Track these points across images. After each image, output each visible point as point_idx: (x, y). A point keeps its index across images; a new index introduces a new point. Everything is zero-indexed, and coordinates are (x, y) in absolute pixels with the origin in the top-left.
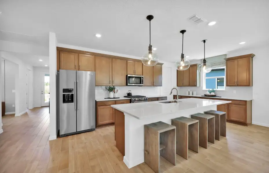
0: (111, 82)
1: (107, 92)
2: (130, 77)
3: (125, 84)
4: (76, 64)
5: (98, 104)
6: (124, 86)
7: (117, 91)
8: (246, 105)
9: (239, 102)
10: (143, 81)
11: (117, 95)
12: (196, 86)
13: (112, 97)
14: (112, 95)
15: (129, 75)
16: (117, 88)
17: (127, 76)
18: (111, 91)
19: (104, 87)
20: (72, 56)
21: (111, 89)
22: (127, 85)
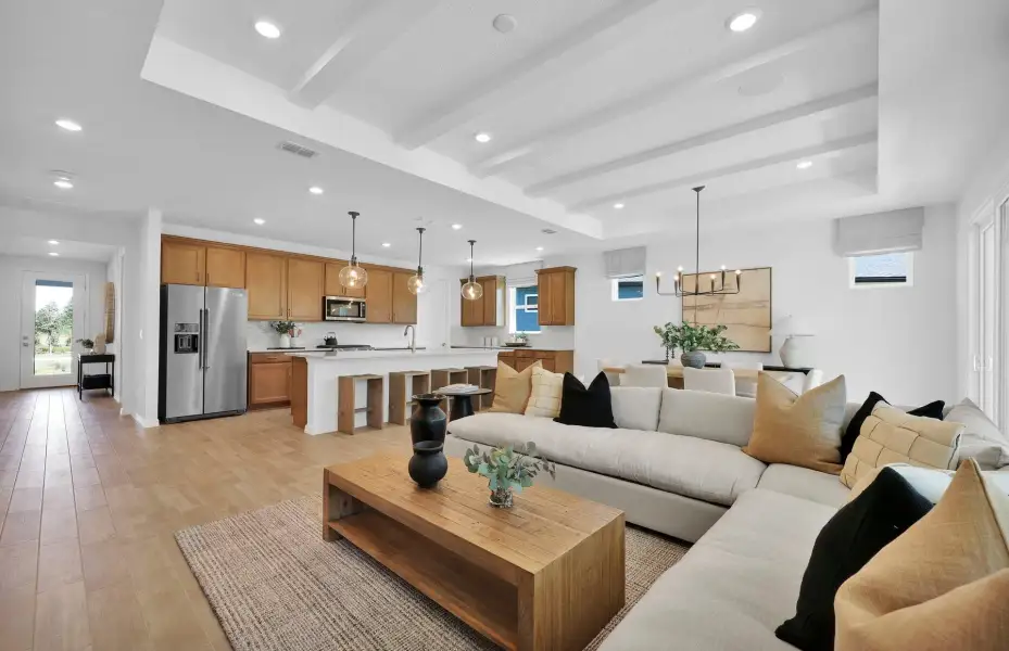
0: (284, 313)
1: (274, 334)
2: (330, 302)
3: (320, 317)
4: (201, 270)
5: (253, 359)
6: (318, 321)
7: (300, 332)
8: (554, 359)
9: (545, 354)
10: (364, 311)
11: (298, 342)
12: (494, 324)
13: (288, 345)
14: (286, 341)
15: (328, 298)
16: (299, 326)
17: (324, 298)
18: (285, 332)
19: (265, 324)
20: (191, 254)
21: (284, 328)
22: (324, 319)
